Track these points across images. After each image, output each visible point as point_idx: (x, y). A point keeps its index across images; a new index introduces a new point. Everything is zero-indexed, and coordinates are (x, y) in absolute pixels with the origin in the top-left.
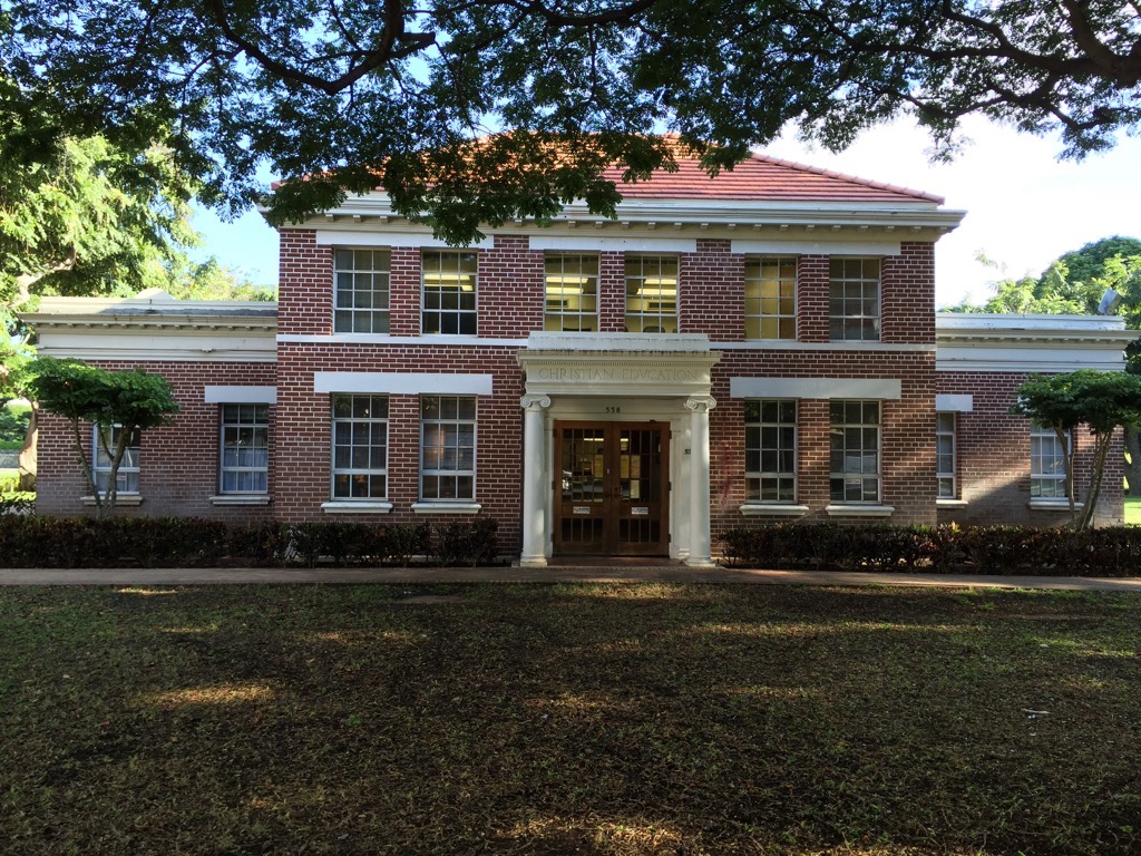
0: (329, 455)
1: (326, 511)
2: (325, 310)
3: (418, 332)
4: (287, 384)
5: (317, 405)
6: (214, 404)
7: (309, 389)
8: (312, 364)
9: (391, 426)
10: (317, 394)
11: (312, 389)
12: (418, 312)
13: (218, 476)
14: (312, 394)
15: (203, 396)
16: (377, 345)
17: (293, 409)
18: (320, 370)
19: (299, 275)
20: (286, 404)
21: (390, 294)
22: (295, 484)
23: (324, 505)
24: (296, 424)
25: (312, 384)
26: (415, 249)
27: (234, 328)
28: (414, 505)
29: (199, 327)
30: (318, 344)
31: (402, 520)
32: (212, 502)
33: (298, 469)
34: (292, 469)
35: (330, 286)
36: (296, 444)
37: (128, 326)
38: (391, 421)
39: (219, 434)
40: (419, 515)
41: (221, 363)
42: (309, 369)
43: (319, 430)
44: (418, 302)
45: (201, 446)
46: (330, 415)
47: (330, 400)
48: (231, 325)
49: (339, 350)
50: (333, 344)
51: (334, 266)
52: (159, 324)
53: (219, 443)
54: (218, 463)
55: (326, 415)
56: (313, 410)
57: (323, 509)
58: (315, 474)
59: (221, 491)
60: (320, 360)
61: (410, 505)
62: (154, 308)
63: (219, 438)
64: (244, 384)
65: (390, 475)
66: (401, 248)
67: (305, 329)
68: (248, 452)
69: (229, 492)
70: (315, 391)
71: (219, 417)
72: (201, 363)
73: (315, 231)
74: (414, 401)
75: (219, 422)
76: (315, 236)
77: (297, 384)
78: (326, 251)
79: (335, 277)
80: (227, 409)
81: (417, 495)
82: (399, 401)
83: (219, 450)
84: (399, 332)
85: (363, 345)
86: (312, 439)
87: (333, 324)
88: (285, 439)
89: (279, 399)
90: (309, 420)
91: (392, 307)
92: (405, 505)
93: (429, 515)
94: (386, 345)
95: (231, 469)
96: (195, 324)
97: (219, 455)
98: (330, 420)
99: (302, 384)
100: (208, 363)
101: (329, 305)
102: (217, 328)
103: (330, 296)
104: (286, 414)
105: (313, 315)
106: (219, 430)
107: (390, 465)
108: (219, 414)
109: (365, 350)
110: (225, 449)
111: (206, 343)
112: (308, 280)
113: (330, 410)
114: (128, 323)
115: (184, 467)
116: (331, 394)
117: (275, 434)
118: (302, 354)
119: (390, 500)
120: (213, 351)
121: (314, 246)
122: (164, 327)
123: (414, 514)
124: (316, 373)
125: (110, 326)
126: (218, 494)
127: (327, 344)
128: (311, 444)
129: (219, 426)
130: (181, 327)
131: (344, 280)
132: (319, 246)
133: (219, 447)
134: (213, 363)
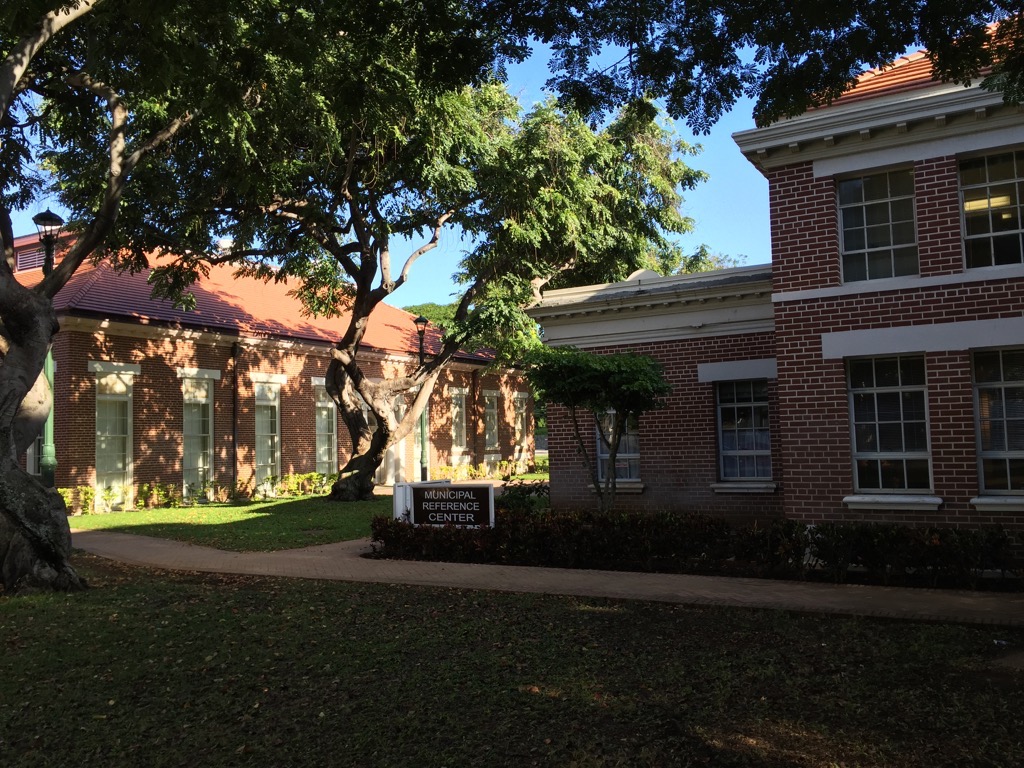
0: (848, 435)
1: (850, 507)
2: (830, 257)
3: (961, 266)
4: (788, 352)
5: (827, 374)
6: (708, 383)
7: (817, 356)
8: (818, 325)
9: (930, 394)
10: (827, 361)
11: (821, 355)
12: (959, 240)
13: (718, 461)
14: (821, 362)
15: (697, 376)
16: (903, 291)
17: (798, 382)
18: (828, 331)
19: (795, 219)
20: (789, 376)
21: (916, 223)
22: (808, 473)
23: (847, 499)
24: (803, 400)
25: (820, 349)
26: (948, 158)
27: (724, 298)
28: (975, 500)
29: (688, 302)
30: (824, 299)
31: (958, 519)
32: (713, 489)
33: (809, 455)
34: (802, 455)
35: (834, 226)
36: (805, 424)
37: (620, 310)
38: (930, 388)
39: (715, 415)
40: (983, 513)
41: (712, 338)
42: (815, 331)
43: (833, 405)
44: (958, 227)
45: (697, 430)
46: (846, 386)
47: (844, 367)
48: (719, 296)
49: (852, 303)
50: (843, 297)
51: (838, 202)
52: (648, 304)
53: (716, 424)
54: (717, 447)
55: (840, 386)
56: (823, 380)
57: (846, 504)
58: (832, 460)
59: (722, 478)
60: (828, 318)
61: (968, 500)
62: (643, 288)
63: (716, 420)
64: (738, 359)
65: (934, 459)
66: (927, 161)
67: (807, 283)
68: (748, 434)
69: (731, 479)
70: (824, 358)
71: (715, 397)
72: (692, 340)
73: (810, 162)
74: (963, 359)
75: (715, 402)
76: (811, 169)
77: (801, 351)
78: (827, 184)
79: (840, 214)
80: (723, 388)
81: (977, 486)
82: (940, 361)
83: (716, 433)
84: (934, 271)
85: (883, 293)
86: (825, 417)
87: (842, 273)
88: (791, 418)
89: (779, 370)
90: (818, 393)
91: (921, 238)
92: (960, 499)
93: (999, 513)
94: (916, 290)
95: (731, 453)
96: (683, 300)
97: (716, 439)
98: (846, 392)
99: (806, 350)
100: (699, 339)
101: (835, 250)
102: (706, 300)
103: (835, 238)
104: (790, 388)
105: (815, 264)
106: (715, 411)
107: (933, 446)
108: (714, 393)
109: (886, 300)
110: (723, 431)
111: (695, 319)
112: (805, 224)
113: (845, 379)
114: (620, 306)
115: (683, 453)
116: (845, 359)
117: (778, 412)
118: (804, 314)
119: (937, 493)
120: (703, 326)
121: (812, 181)
122: (653, 306)
123: (976, 513)
124: (823, 335)
125: (604, 312)
126: (719, 481)
127: (835, 298)
128: (824, 423)
129: (715, 406)
130: (670, 304)
131: (852, 216)
132: (818, 180)
133: (716, 429)
134: (705, 339)
